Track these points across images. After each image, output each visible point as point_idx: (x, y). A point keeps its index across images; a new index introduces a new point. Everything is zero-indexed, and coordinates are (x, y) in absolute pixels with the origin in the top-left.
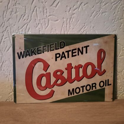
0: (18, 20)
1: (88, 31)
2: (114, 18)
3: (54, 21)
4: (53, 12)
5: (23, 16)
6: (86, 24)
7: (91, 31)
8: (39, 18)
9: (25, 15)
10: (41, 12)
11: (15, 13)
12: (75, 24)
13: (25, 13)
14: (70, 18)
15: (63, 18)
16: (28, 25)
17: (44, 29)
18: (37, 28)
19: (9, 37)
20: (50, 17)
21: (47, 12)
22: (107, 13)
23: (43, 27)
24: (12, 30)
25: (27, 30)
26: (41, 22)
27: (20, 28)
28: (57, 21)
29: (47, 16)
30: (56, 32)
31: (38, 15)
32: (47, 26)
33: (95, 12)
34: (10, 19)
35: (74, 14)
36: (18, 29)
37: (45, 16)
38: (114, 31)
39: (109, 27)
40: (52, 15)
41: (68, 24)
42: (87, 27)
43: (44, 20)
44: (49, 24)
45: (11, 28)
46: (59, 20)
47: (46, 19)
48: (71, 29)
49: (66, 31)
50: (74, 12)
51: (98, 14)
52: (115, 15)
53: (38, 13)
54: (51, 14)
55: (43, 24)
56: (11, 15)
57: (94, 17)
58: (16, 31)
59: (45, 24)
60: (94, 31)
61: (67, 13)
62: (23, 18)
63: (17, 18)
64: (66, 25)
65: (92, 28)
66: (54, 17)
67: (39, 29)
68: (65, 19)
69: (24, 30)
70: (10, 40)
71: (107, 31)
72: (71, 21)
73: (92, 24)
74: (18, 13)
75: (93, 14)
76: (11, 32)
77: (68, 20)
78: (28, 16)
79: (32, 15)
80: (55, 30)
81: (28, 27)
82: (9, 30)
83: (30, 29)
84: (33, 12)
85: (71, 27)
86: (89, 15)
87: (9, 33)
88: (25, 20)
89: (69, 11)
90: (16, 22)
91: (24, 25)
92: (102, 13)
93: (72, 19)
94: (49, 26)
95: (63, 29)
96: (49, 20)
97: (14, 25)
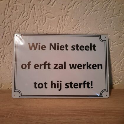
0: (18, 17)
1: (81, 27)
2: (105, 16)
3: (51, 18)
4: (50, 10)
5: (23, 13)
6: (79, 21)
7: (84, 27)
8: (37, 15)
9: (24, 12)
10: (39, 10)
11: (15, 11)
12: (70, 21)
13: (25, 10)
14: (65, 16)
15: (59, 16)
16: (27, 22)
17: (41, 25)
18: (35, 24)
19: (10, 32)
20: (47, 14)
21: (44, 10)
22: (98, 11)
23: (41, 23)
24: (13, 26)
25: (26, 26)
26: (39, 19)
27: (20, 24)
28: (53, 18)
29: (44, 13)
30: (52, 28)
31: (36, 12)
32: (45, 23)
33: (87, 10)
34: (11, 16)
35: (69, 12)
36: (18, 25)
37: (42, 13)
38: (105, 28)
39: (100, 25)
40: (49, 13)
41: (63, 21)
42: (80, 24)
43: (41, 17)
44: (46, 21)
45: (12, 24)
46: (55, 18)
47: (43, 17)
48: (66, 26)
49: (61, 27)
50: (69, 10)
51: (91, 12)
52: (106, 13)
53: (36, 10)
54: (48, 11)
55: (40, 21)
56: (11, 12)
57: (87, 15)
58: (16, 27)
59: (43, 21)
60: (87, 27)
61: (62, 11)
62: (22, 15)
63: (17, 15)
64: (61, 22)
65: (85, 25)
66: (50, 14)
67: (37, 25)
68: (60, 17)
69: (23, 26)
70: (11, 35)
71: (99, 28)
72: (66, 18)
73: (85, 21)
74: (18, 10)
75: (87, 11)
76: (12, 28)
77: (63, 17)
78: (27, 13)
79: (31, 12)
80: (51, 26)
81: (27, 23)
82: (10, 26)
83: (29, 25)
84: (31, 10)
85: (66, 24)
86: (82, 13)
87: (10, 29)
88: (24, 17)
89: (64, 9)
90: (16, 19)
91: (24, 22)
92: (94, 12)
93: (67, 17)
94: (46, 22)
95: (58, 25)
96: (46, 17)
97: (15, 22)
